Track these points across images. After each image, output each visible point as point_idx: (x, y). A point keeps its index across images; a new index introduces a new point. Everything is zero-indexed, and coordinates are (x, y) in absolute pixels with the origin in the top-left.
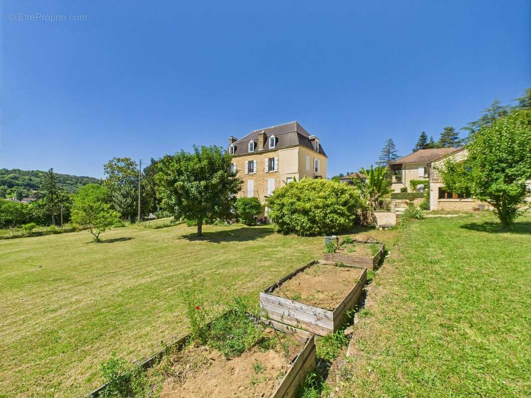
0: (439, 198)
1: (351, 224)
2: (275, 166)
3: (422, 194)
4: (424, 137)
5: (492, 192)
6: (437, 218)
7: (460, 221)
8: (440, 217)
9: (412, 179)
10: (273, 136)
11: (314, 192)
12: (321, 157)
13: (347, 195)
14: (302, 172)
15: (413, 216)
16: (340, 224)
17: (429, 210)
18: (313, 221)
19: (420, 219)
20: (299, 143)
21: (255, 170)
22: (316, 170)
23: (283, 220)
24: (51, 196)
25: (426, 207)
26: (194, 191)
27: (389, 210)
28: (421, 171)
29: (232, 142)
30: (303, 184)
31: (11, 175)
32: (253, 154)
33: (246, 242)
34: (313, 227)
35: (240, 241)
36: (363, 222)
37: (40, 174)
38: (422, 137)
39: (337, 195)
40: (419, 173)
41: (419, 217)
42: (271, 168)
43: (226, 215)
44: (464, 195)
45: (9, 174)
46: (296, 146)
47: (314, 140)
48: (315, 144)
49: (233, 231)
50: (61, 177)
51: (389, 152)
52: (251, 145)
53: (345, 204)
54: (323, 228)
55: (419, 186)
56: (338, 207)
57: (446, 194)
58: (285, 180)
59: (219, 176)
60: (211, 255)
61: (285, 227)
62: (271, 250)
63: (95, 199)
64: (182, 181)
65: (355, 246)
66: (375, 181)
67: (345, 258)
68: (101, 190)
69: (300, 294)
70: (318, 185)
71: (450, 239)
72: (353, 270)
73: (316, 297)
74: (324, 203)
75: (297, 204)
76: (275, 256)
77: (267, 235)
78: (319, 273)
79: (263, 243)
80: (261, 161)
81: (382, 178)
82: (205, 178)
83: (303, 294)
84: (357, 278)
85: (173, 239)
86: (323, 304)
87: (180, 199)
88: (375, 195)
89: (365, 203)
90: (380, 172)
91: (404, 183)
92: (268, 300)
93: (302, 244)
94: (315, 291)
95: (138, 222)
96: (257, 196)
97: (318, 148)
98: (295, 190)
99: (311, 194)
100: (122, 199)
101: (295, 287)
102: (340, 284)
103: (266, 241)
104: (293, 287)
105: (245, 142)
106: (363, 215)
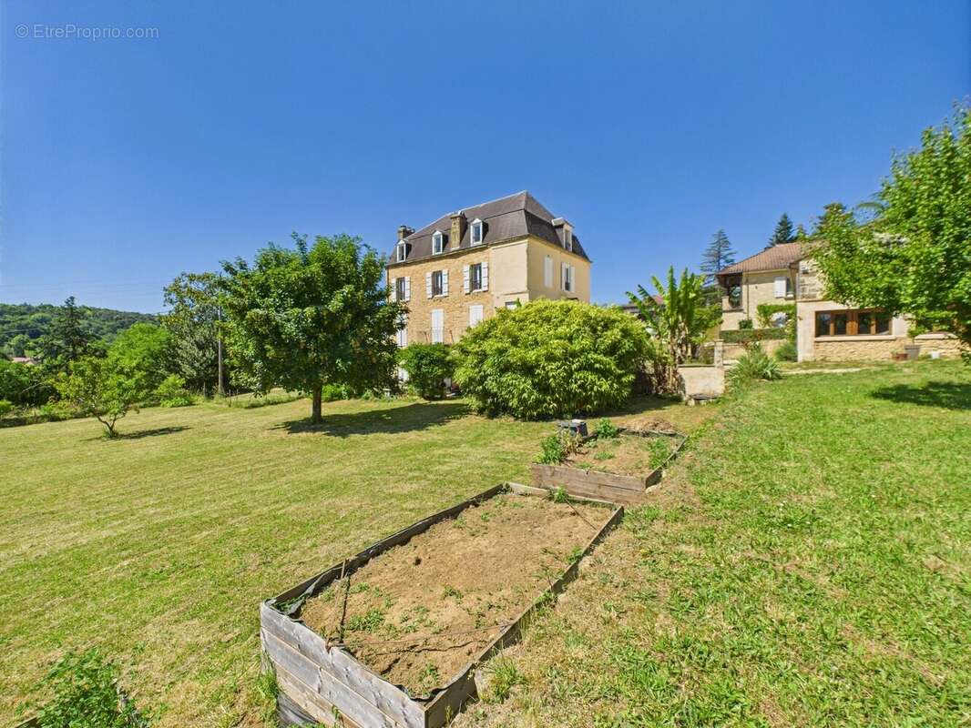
0: (817, 335)
1: (625, 394)
2: (483, 279)
3: (782, 331)
4: (785, 226)
5: (962, 298)
6: (813, 375)
7: (868, 382)
8: (820, 374)
9: (762, 303)
10: (477, 221)
11: (546, 326)
12: (577, 260)
13: (616, 331)
14: (534, 289)
15: (756, 373)
16: (601, 394)
17: (796, 361)
18: (543, 387)
19: (772, 379)
20: (529, 231)
21: (445, 288)
22: (567, 287)
23: (484, 388)
24: (71, 350)
25: (789, 355)
26: (290, 328)
27: (708, 362)
28: (780, 285)
29: (404, 237)
30: (527, 311)
31: (37, 316)
32: (441, 258)
34: (545, 401)
35: (391, 433)
36: (656, 389)
37: (89, 312)
38: (781, 224)
39: (594, 331)
40: (776, 291)
41: (770, 373)
42: (475, 284)
43: (371, 374)
45: (33, 313)
46: (521, 238)
47: (561, 226)
48: (563, 236)
49: (388, 412)
50: (124, 317)
51: (718, 256)
52: (438, 240)
53: (612, 350)
54: (565, 401)
55: (775, 317)
56: (595, 356)
57: (832, 326)
58: (501, 305)
59: (344, 296)
60: (309, 463)
61: (489, 401)
62: (441, 452)
63: (145, 353)
64: (267, 307)
65: (619, 443)
66: (679, 301)
67: (580, 477)
68: (156, 336)
69: (389, 606)
70: (556, 312)
71: (849, 429)
72: (588, 512)
73: (432, 617)
74: (566, 349)
75: (510, 351)
76: (440, 467)
77: (454, 418)
78: (491, 524)
79: (436, 437)
80: (456, 271)
81: (694, 295)
82: (317, 301)
83: (396, 606)
84: (585, 541)
85: (263, 429)
86: (435, 650)
87: (263, 347)
88: (680, 332)
89: (660, 349)
90: (689, 283)
91: (746, 311)
92: (276, 631)
93: (514, 437)
94: (444, 589)
95: (216, 396)
96: (449, 341)
97: (571, 242)
98: (509, 323)
99: (541, 330)
100: (196, 352)
101: (395, 573)
102: (529, 563)
103: (447, 431)
104: (391, 575)
105: (427, 235)
106: (657, 374)
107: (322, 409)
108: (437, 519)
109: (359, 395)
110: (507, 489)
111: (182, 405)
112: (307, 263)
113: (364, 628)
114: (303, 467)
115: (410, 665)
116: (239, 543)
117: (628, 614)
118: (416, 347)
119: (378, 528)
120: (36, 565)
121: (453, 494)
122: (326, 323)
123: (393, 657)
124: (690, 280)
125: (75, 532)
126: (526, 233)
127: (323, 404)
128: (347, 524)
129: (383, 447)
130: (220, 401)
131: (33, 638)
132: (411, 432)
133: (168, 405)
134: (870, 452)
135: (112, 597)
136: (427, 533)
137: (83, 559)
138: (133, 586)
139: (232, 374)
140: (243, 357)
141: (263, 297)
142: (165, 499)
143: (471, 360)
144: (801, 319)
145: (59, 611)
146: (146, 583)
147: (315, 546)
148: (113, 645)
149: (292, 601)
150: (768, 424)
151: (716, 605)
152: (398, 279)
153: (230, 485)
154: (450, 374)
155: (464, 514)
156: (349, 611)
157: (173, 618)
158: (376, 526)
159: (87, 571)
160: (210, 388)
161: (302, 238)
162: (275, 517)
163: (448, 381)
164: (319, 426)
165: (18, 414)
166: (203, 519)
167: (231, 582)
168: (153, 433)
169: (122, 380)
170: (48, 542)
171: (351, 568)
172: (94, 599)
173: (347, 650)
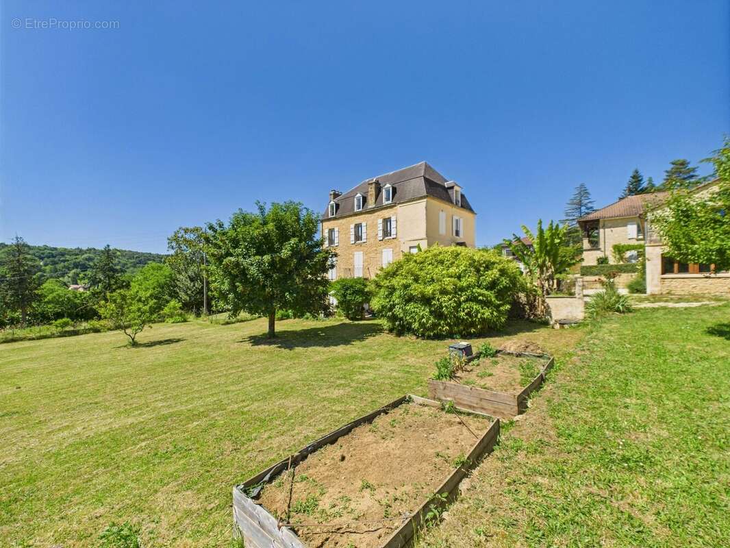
0: (663, 273)
1: (503, 320)
2: (392, 229)
3: (634, 266)
4: (637, 178)
6: (658, 309)
7: (706, 317)
8: (664, 308)
9: (617, 243)
10: (388, 185)
11: (440, 267)
12: (465, 214)
13: (495, 271)
14: (431, 237)
15: (609, 307)
16: (484, 320)
17: (645, 293)
18: (438, 314)
19: (623, 312)
20: (427, 192)
21: (364, 236)
22: (457, 233)
23: (393, 313)
25: (638, 288)
26: (253, 270)
27: (570, 294)
28: (632, 229)
29: (334, 199)
30: (425, 255)
31: (86, 256)
32: (361, 213)
33: (335, 347)
34: (439, 324)
35: (325, 347)
36: (529, 314)
37: (118, 253)
38: (633, 177)
39: (478, 271)
40: (628, 233)
41: (621, 308)
42: (386, 233)
43: (311, 302)
44: (713, 266)
45: (83, 254)
46: (421, 198)
47: (452, 188)
48: (454, 195)
49: (322, 330)
51: (580, 204)
52: (359, 200)
53: (492, 285)
54: (455, 325)
55: (628, 254)
56: (479, 291)
57: (676, 266)
58: (406, 251)
59: (291, 246)
60: (266, 371)
61: (397, 323)
62: (361, 363)
63: (155, 284)
64: (238, 255)
65: (496, 363)
66: (546, 246)
67: (466, 392)
68: (162, 272)
69: (322, 494)
70: (448, 257)
71: (685, 366)
72: (471, 422)
73: (353, 505)
74: (455, 285)
75: (413, 287)
76: (359, 376)
77: (371, 336)
78: (397, 430)
79: (357, 351)
80: (372, 224)
81: (559, 241)
82: (271, 250)
83: (327, 495)
84: (468, 447)
85: (234, 341)
86: (355, 532)
87: (234, 283)
88: (547, 269)
89: (531, 283)
90: (555, 232)
91: (603, 249)
92: (244, 508)
93: (415, 354)
94: (361, 483)
95: (203, 316)
96: (367, 276)
97: (459, 199)
98: (412, 264)
99: (436, 270)
100: (189, 283)
101: (326, 468)
102: (425, 464)
103: (365, 346)
104: (323, 469)
105: (351, 197)
106: (528, 303)
107: (276, 326)
108: (357, 424)
109: (302, 316)
110: (410, 400)
111: (179, 322)
112: (265, 223)
113: (304, 511)
114: (261, 373)
115: (337, 543)
116: (218, 433)
117: (493, 538)
118: (343, 280)
119: (315, 425)
120: (86, 443)
121: (370, 400)
122: (278, 266)
123: (325, 536)
124: (555, 229)
125: (111, 418)
126: (425, 194)
127: (276, 322)
128: (293, 421)
129: (318, 358)
130: (205, 319)
131: (86, 498)
132: (339, 347)
133: (170, 322)
134: (702, 391)
135: (135, 470)
136: (350, 435)
137: (116, 440)
138: (149, 462)
139: (213, 303)
140: (221, 291)
141: (234, 248)
142: (168, 396)
143: (383, 292)
144: (649, 260)
145: (102, 479)
146: (157, 461)
147: (270, 437)
148: (136, 507)
149: (255, 486)
150: (616, 359)
151: (562, 536)
152: (330, 229)
153: (212, 385)
154: (368, 301)
155: (376, 420)
156: (294, 496)
157: (175, 489)
158: (314, 423)
159: (118, 449)
160: (198, 309)
161: (263, 205)
162: (243, 413)
163: (366, 306)
164: (273, 340)
165: (73, 326)
166: (194, 412)
167: (213, 463)
168: (160, 343)
169: (141, 306)
170: (93, 425)
171: (296, 462)
172: (124, 471)
173: (292, 529)
